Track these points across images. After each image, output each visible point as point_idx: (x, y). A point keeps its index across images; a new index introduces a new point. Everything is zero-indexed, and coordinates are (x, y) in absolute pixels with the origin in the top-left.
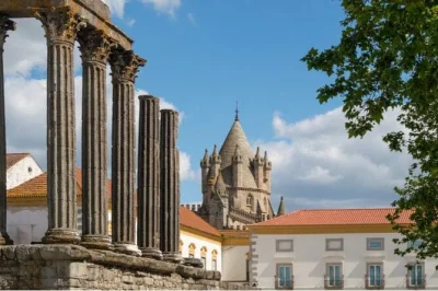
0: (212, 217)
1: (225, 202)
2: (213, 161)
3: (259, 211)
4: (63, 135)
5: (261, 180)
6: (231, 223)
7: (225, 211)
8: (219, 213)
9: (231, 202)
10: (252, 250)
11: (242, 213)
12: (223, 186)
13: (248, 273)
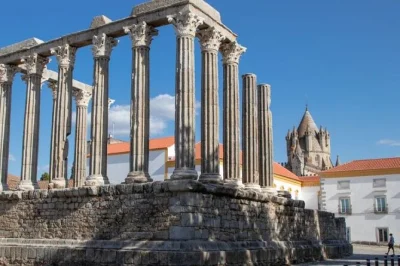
0: (294, 170)
1: (302, 160)
2: (293, 135)
3: (324, 165)
4: (186, 99)
5: (324, 145)
6: (306, 173)
7: (302, 165)
8: (298, 167)
9: (306, 160)
10: (321, 189)
11: (314, 167)
12: (300, 150)
13: (319, 205)
